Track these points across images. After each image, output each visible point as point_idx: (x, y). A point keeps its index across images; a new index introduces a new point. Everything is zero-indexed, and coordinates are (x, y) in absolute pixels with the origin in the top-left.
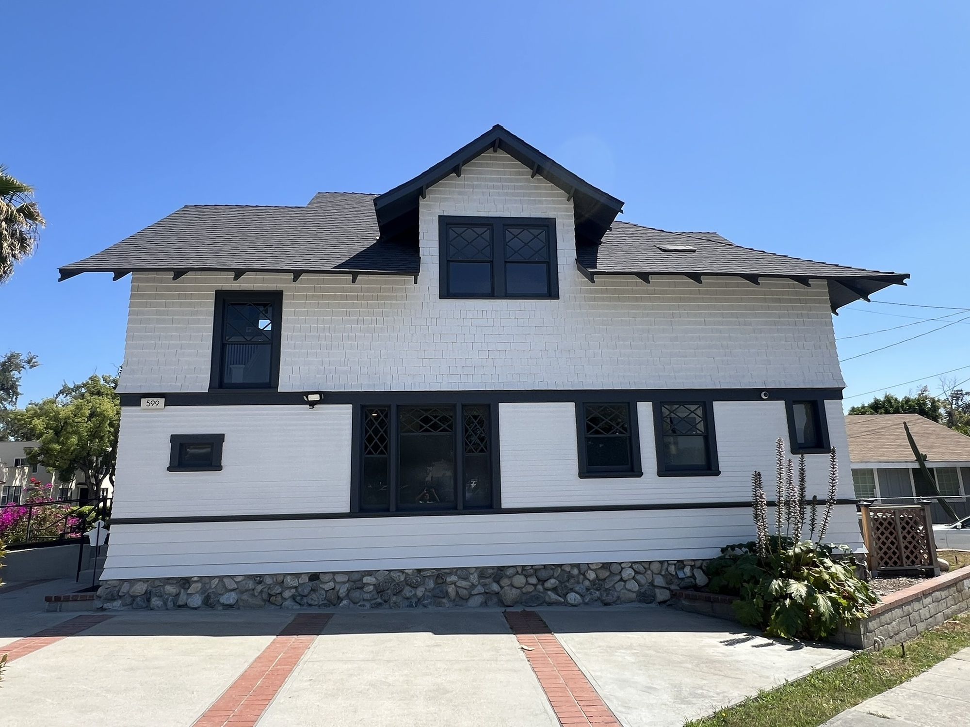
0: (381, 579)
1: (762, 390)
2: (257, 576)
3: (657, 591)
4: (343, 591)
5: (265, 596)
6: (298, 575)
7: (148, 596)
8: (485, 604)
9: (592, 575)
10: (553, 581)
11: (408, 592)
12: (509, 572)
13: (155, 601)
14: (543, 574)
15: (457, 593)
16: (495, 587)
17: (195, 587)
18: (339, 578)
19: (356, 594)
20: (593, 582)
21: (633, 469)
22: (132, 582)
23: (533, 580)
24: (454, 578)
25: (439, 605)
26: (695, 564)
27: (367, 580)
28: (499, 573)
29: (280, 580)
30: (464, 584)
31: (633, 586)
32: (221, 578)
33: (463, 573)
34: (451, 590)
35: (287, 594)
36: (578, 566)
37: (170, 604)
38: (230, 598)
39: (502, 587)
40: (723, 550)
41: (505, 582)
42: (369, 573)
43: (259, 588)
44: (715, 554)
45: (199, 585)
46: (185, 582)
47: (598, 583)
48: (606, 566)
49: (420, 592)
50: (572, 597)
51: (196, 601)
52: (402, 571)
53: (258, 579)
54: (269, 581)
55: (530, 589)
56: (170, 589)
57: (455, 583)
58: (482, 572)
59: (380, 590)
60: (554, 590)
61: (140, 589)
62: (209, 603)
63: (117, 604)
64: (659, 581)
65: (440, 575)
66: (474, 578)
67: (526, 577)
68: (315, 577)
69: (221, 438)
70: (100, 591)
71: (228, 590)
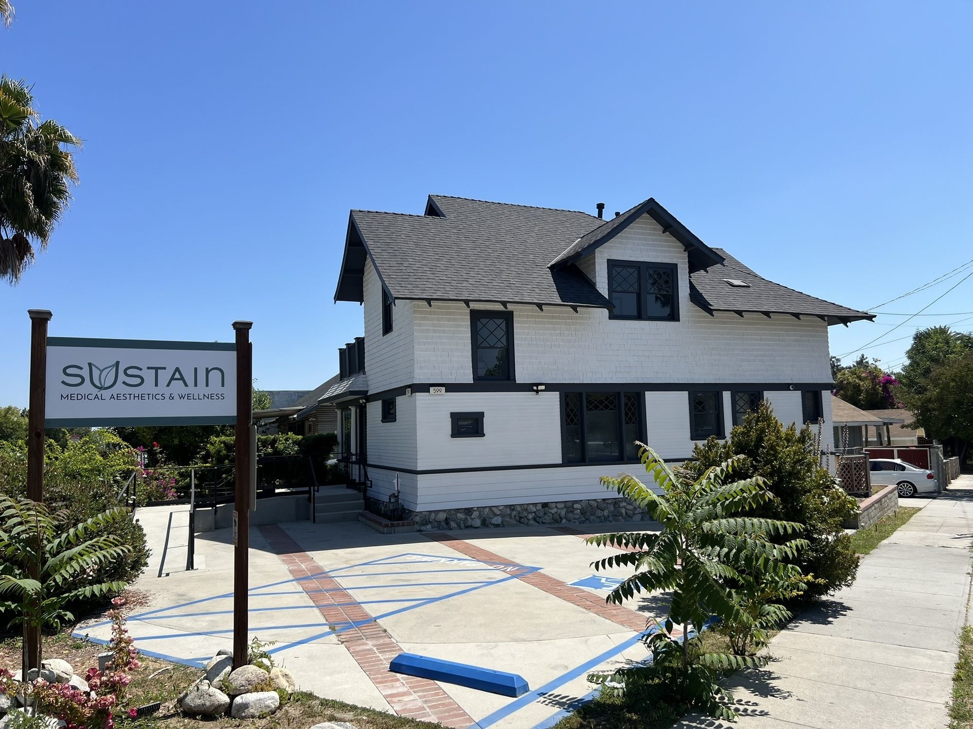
0: (584, 505)
1: (790, 384)
2: (512, 505)
4: (563, 513)
5: (518, 518)
6: (535, 504)
7: (447, 521)
8: (642, 519)
11: (599, 513)
13: (453, 525)
15: (626, 513)
17: (475, 514)
18: (559, 506)
19: (570, 515)
21: (720, 434)
22: (436, 512)
24: (624, 504)
25: (618, 520)
27: (576, 506)
29: (525, 507)
30: (630, 507)
32: (490, 507)
34: (623, 511)
35: (530, 516)
37: (462, 526)
38: (497, 520)
42: (577, 502)
43: (514, 513)
45: (478, 512)
46: (468, 511)
49: (606, 513)
51: (478, 523)
52: (595, 500)
53: (512, 507)
54: (519, 509)
56: (461, 516)
57: (625, 507)
59: (583, 512)
61: (442, 516)
62: (485, 523)
63: (429, 527)
65: (616, 502)
68: (545, 505)
69: (482, 414)
70: (417, 519)
71: (496, 515)
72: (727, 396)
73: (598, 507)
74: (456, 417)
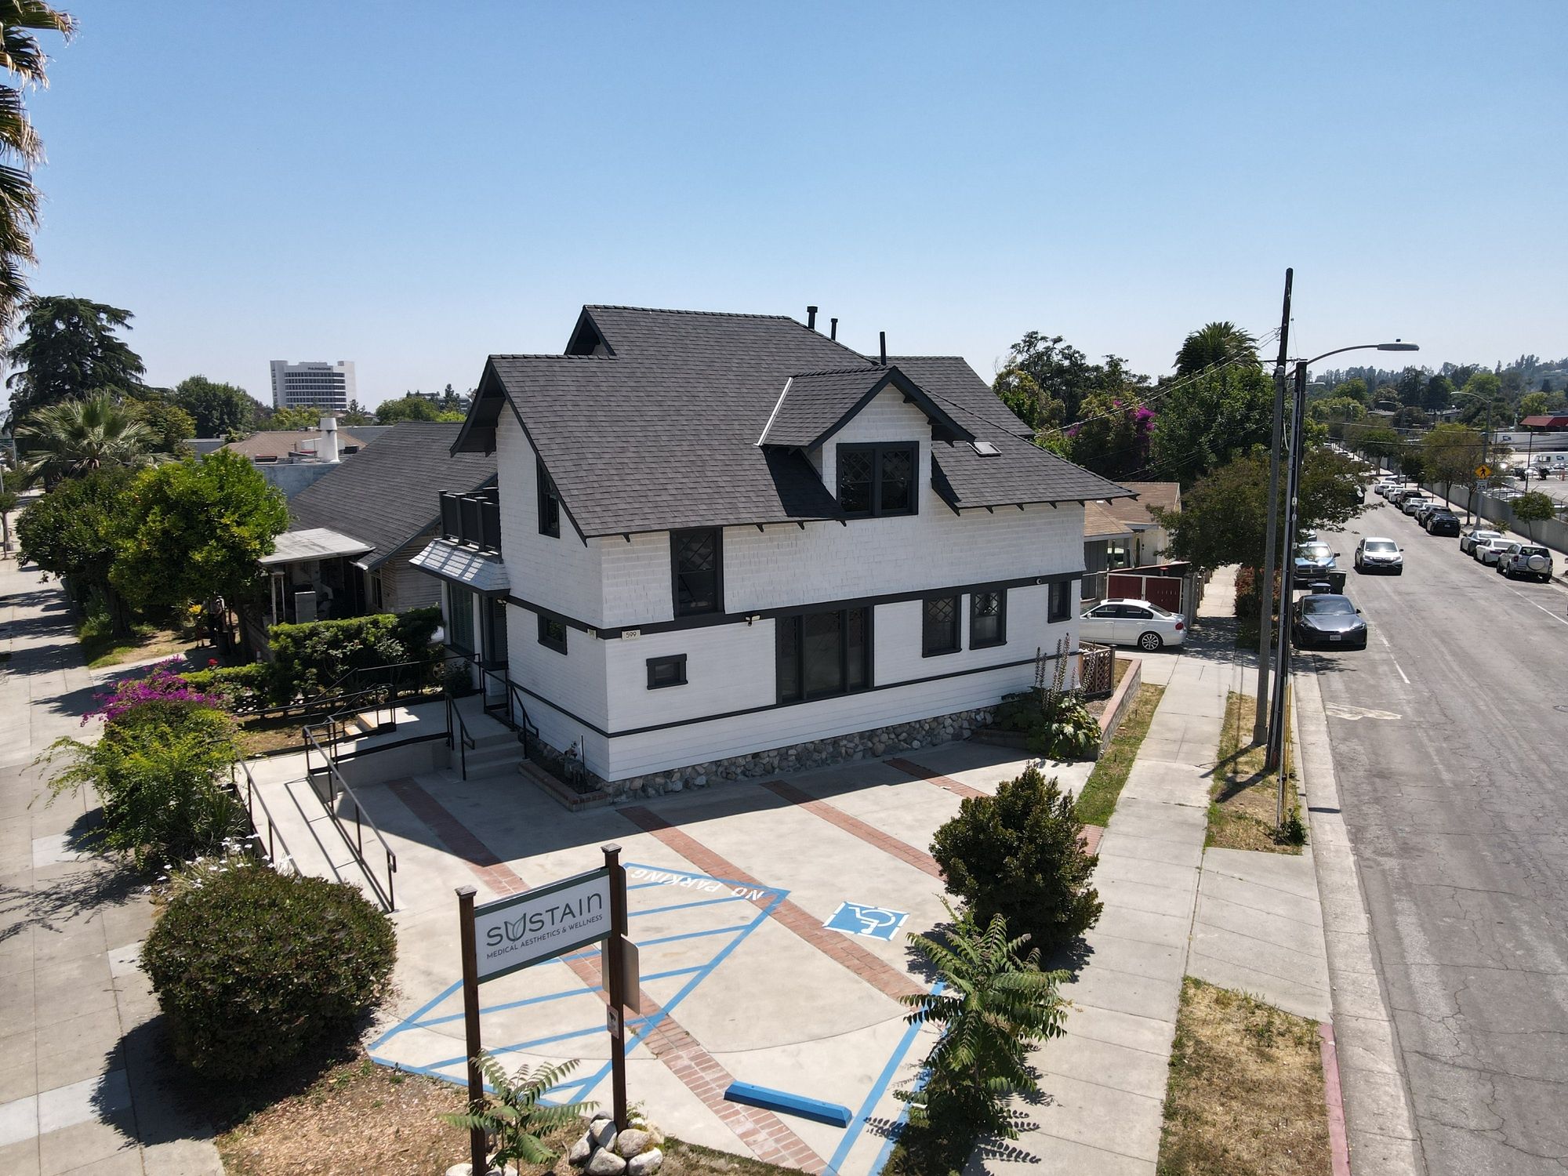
0: (799, 750)
1: (1038, 577)
2: (718, 761)
3: (964, 731)
4: (776, 762)
5: (724, 775)
6: (744, 756)
7: (644, 788)
8: (864, 756)
9: (927, 727)
10: (904, 734)
11: (816, 756)
12: (879, 732)
13: (651, 791)
14: (899, 730)
15: (846, 752)
16: (870, 744)
17: (677, 775)
18: (771, 754)
19: (784, 764)
20: (927, 732)
21: (955, 647)
22: (632, 780)
23: (893, 736)
24: (845, 742)
25: (837, 762)
26: (986, 710)
27: (791, 752)
28: (872, 733)
29: (732, 761)
30: (852, 745)
31: (950, 730)
32: (693, 767)
33: (848, 737)
34: (843, 751)
35: (739, 771)
36: (919, 721)
37: (662, 792)
38: (701, 780)
39: (874, 744)
40: (1003, 698)
41: (876, 740)
42: (791, 747)
43: (721, 769)
44: (998, 701)
45: (679, 774)
46: (668, 774)
47: (931, 732)
48: (936, 719)
49: (824, 755)
50: (916, 744)
51: (679, 786)
52: (812, 742)
53: (718, 763)
54: (726, 763)
55: (891, 742)
56: (659, 780)
57: (845, 746)
58: (862, 735)
59: (798, 758)
60: (905, 741)
61: (638, 784)
62: (687, 785)
63: (624, 797)
64: (966, 725)
65: (835, 741)
66: (857, 740)
67: (888, 734)
68: (756, 756)
69: (684, 657)
70: (610, 790)
71: (699, 774)
72: (966, 600)
73: (815, 750)
74: (652, 663)
